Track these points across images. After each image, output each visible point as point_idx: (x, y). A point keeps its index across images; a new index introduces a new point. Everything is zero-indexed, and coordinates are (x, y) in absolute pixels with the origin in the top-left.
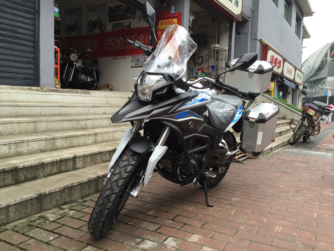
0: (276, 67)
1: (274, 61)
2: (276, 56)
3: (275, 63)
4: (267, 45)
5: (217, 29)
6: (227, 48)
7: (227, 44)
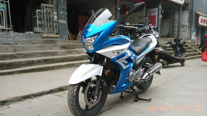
0: (205, 24)
1: (203, 21)
2: (204, 18)
3: (204, 22)
4: (198, 14)
5: (173, 10)
6: (178, 18)
7: (178, 16)
